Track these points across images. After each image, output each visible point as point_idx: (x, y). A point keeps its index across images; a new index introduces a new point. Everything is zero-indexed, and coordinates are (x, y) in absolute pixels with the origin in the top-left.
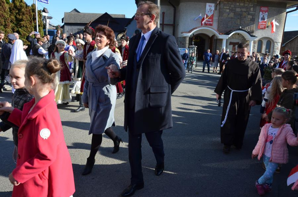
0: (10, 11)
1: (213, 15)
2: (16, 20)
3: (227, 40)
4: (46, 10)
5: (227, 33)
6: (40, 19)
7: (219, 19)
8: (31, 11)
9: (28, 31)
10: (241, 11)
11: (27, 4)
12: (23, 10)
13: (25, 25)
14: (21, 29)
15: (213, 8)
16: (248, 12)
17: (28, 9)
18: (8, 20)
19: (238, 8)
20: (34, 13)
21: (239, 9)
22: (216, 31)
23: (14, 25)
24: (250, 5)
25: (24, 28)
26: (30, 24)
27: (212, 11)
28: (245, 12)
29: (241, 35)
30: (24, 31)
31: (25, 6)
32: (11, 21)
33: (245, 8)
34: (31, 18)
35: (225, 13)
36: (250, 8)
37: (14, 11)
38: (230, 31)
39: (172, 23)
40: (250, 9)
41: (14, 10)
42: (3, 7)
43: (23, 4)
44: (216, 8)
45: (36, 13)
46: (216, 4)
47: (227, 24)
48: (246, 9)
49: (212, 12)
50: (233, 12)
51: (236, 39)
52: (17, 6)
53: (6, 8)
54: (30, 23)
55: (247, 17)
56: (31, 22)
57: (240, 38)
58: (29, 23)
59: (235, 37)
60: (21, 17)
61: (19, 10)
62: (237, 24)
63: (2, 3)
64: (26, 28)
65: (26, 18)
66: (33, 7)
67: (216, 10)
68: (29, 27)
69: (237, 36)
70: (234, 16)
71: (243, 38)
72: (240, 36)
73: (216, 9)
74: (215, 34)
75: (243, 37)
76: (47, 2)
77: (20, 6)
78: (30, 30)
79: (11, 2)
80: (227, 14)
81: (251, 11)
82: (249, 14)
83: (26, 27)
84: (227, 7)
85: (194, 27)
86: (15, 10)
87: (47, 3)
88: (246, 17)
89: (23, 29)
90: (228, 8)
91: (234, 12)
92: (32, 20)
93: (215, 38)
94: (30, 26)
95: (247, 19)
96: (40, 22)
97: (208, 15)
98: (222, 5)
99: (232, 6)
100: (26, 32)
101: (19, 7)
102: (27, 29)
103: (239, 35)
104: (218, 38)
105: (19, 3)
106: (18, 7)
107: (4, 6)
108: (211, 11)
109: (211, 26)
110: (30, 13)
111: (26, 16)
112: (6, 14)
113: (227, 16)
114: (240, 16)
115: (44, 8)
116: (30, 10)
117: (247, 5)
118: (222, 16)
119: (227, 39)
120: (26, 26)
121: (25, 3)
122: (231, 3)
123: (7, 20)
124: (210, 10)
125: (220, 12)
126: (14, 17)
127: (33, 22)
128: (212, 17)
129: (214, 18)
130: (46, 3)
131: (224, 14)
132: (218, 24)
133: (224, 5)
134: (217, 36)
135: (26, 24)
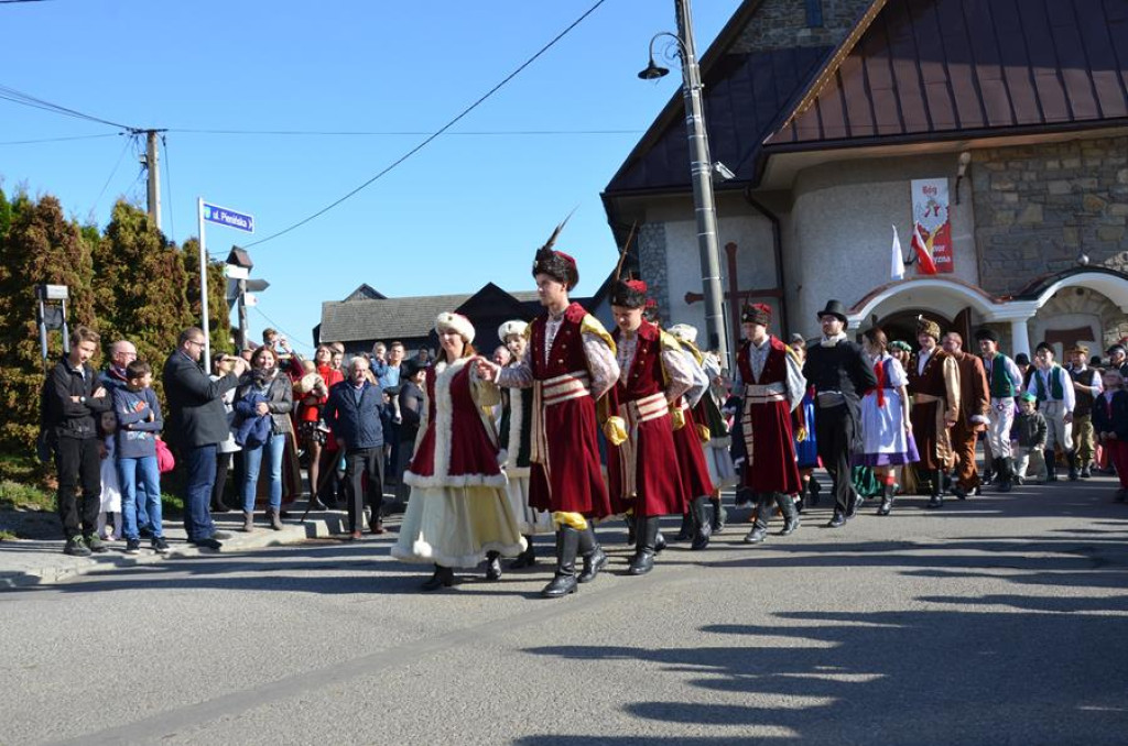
0: (98, 266)
1: (947, 227)
2: (117, 303)
3: (1031, 324)
4: (240, 256)
5: (1026, 291)
6: (216, 298)
7: (975, 237)
8: (181, 261)
9: (168, 342)
10: (1076, 192)
11: (164, 238)
12: (148, 259)
13: (154, 318)
14: (138, 338)
15: (943, 199)
16: (1108, 190)
17: (167, 256)
18: (86, 299)
19: (1057, 179)
20: (193, 274)
21: (1064, 183)
22: (974, 289)
23: (110, 324)
24: (1114, 161)
25: (151, 330)
26: (173, 315)
27: (939, 211)
28: (1092, 192)
29: (1093, 292)
30: (151, 343)
31: (157, 243)
32: (100, 309)
33: (1091, 176)
34: (178, 291)
35: (1001, 209)
36: (1116, 173)
37: (114, 268)
38: (1040, 282)
39: (772, 284)
40: (1115, 178)
41: (111, 262)
42: (67, 249)
43: (147, 235)
44: (957, 191)
45: (199, 273)
46: (955, 181)
47: (1018, 254)
48: (1096, 180)
49: (943, 212)
50: (1035, 202)
51: (1070, 313)
52: (124, 246)
53: (80, 254)
54: (175, 309)
55: (1108, 210)
56: (179, 305)
57: (1092, 307)
58: (171, 309)
59: (1069, 307)
60: (138, 288)
61: (134, 262)
62: (1066, 248)
63: (66, 236)
64: (157, 333)
65: (160, 290)
66: (189, 252)
67: (958, 203)
68: (170, 326)
69: (1075, 300)
70: (1044, 215)
71: (1104, 306)
72: (1089, 298)
73: (956, 199)
74: (973, 304)
75: (1107, 300)
76: (245, 225)
77: (139, 245)
78: (174, 337)
79: (101, 235)
80: (1012, 213)
81: (1121, 185)
82: (1113, 199)
83: (160, 327)
84: (1006, 183)
85: (873, 288)
86: (117, 264)
87: (247, 229)
88: (1104, 213)
89: (145, 337)
90: (1010, 186)
91: (1041, 198)
92: (184, 296)
93: (975, 322)
94: (175, 321)
95: (1110, 222)
96: (217, 308)
97: (927, 229)
98: (980, 181)
99: (1030, 176)
100: (156, 350)
101: (132, 251)
102: (162, 336)
103: (1085, 296)
104: (989, 320)
105: (134, 234)
106: (129, 250)
107: (71, 247)
108: (936, 209)
109: (945, 272)
110: (177, 269)
111: (159, 281)
112: (77, 276)
113: (1010, 222)
114: (1074, 212)
115: (234, 248)
116: (176, 257)
117: (1097, 163)
118: (990, 226)
119: (1031, 319)
120: (160, 321)
121: (158, 233)
122: (1019, 165)
123: (80, 300)
124: (932, 208)
125: (975, 207)
126: (112, 292)
127: (186, 305)
128: (943, 237)
129: (954, 239)
130: (242, 228)
131: (999, 216)
132: (978, 261)
133: (990, 177)
134: (982, 312)
135: (157, 318)
